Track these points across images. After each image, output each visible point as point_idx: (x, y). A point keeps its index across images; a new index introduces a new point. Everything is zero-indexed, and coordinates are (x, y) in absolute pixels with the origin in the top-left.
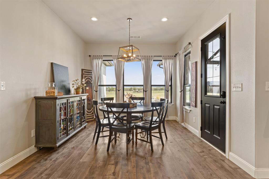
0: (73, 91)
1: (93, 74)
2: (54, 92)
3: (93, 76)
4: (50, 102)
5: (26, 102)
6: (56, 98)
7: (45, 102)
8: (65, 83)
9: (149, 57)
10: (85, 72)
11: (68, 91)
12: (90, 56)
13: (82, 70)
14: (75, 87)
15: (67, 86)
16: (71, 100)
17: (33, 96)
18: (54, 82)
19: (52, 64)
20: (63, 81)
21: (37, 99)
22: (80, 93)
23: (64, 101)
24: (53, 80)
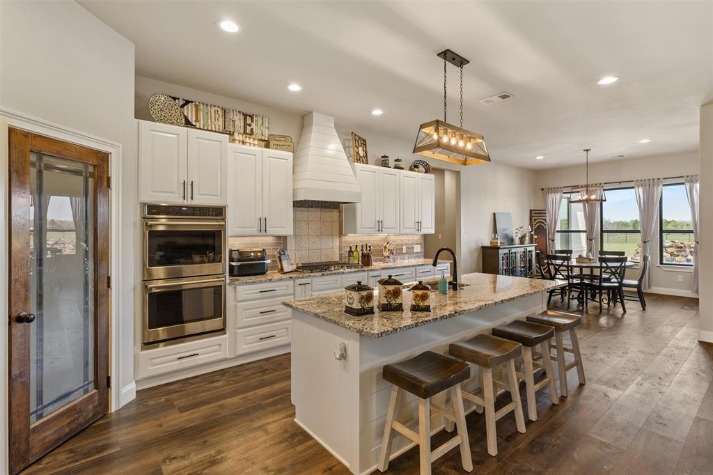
0: (517, 241)
1: (547, 215)
2: (497, 243)
3: (547, 218)
4: (494, 251)
5: (476, 250)
6: (499, 248)
7: (489, 251)
8: (507, 232)
9: (651, 181)
10: (534, 213)
11: (511, 241)
12: (542, 189)
13: (531, 211)
14: (519, 236)
15: (510, 234)
16: (513, 250)
17: (480, 245)
18: (496, 233)
19: (494, 214)
20: (505, 230)
21: (483, 248)
22: (526, 243)
23: (507, 251)
24: (495, 231)
